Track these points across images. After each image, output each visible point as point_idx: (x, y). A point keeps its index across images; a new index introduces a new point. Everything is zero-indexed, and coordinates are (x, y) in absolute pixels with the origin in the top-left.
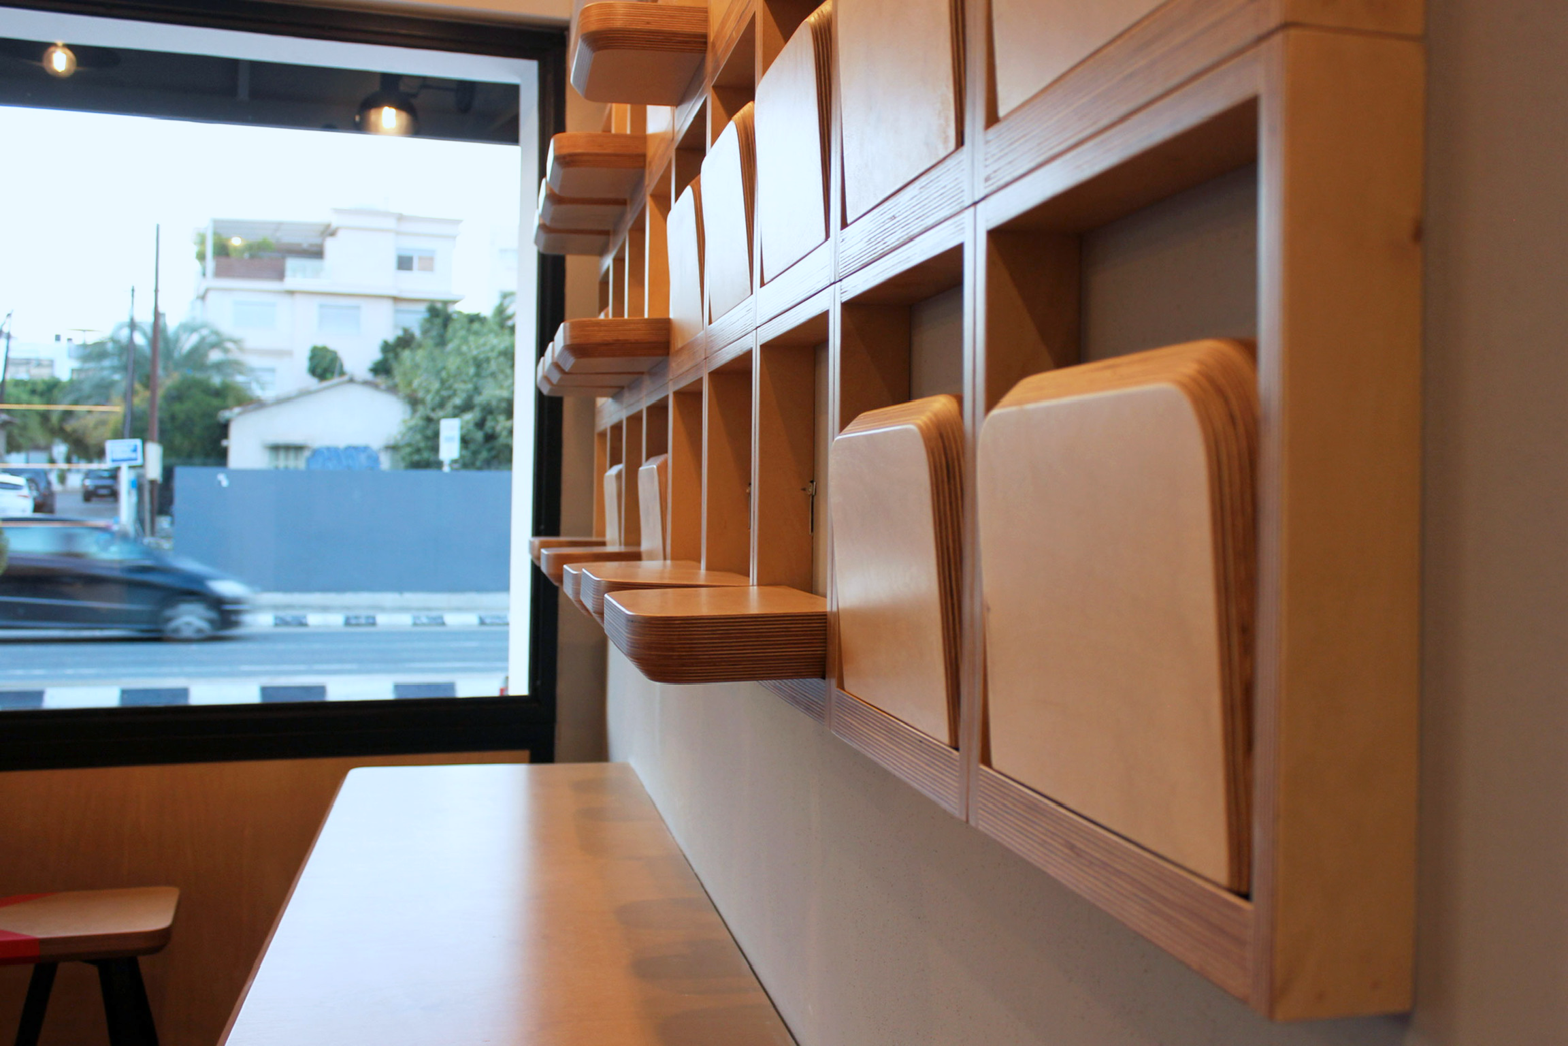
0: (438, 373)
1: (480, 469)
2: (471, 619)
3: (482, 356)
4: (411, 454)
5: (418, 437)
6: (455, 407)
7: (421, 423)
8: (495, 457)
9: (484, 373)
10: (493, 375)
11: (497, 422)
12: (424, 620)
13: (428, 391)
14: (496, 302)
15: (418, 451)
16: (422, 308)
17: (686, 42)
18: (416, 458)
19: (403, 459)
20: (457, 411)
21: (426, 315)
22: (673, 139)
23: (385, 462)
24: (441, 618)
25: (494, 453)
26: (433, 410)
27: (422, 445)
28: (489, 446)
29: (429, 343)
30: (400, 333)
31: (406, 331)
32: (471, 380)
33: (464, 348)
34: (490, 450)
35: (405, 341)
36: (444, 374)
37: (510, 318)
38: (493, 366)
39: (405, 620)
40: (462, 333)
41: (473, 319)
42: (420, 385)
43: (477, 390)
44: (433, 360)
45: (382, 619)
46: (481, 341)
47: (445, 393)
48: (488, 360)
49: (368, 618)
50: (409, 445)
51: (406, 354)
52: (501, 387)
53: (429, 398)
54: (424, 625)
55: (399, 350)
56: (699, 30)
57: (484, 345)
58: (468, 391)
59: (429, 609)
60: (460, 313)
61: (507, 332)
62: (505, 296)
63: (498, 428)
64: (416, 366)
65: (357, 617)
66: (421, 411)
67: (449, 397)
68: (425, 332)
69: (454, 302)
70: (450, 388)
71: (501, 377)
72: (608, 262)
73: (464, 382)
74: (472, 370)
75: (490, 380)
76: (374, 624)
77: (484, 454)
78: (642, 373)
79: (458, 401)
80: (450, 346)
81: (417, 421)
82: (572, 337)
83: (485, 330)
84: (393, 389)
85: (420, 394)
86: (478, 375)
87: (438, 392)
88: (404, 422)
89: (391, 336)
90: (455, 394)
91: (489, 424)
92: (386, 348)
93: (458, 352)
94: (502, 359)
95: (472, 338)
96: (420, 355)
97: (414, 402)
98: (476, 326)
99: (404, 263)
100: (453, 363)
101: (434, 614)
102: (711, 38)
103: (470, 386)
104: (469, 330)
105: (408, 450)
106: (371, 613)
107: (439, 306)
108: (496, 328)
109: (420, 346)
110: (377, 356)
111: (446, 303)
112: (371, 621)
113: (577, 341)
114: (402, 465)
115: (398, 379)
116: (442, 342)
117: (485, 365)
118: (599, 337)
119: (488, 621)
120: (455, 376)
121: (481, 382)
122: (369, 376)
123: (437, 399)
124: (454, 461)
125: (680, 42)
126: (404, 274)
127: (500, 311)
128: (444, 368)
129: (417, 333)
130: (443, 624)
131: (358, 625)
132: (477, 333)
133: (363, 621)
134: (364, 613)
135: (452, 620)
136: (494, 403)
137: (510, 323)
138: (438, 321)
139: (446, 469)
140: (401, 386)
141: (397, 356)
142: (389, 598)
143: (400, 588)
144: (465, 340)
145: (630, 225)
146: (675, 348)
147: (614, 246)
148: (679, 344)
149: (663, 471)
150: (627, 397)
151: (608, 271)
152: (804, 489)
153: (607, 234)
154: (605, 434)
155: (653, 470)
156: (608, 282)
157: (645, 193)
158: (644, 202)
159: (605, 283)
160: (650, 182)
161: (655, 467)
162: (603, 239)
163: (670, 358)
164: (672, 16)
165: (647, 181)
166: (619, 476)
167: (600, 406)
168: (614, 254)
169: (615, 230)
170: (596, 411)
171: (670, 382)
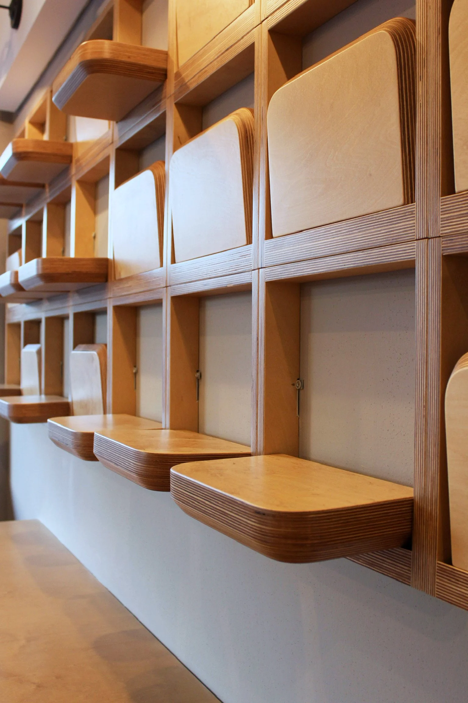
17: (153, 73)
22: (112, 143)
56: (161, 65)
72: (21, 222)
78: (69, 292)
82: (43, 269)
113: (48, 271)
118: (62, 269)
125: (149, 73)
145: (49, 200)
146: (117, 278)
147: (27, 213)
148: (123, 276)
149: (103, 356)
150: (46, 305)
151: (20, 228)
152: (293, 385)
153: (21, 206)
154: (18, 325)
155: (92, 355)
156: (20, 236)
157: (70, 180)
158: (67, 186)
159: (16, 235)
160: (78, 171)
161: (95, 353)
162: (16, 209)
163: (109, 284)
164: (144, 55)
165: (73, 170)
166: (39, 352)
167: (11, 308)
168: (27, 217)
169: (30, 204)
170: (7, 311)
171: (110, 298)
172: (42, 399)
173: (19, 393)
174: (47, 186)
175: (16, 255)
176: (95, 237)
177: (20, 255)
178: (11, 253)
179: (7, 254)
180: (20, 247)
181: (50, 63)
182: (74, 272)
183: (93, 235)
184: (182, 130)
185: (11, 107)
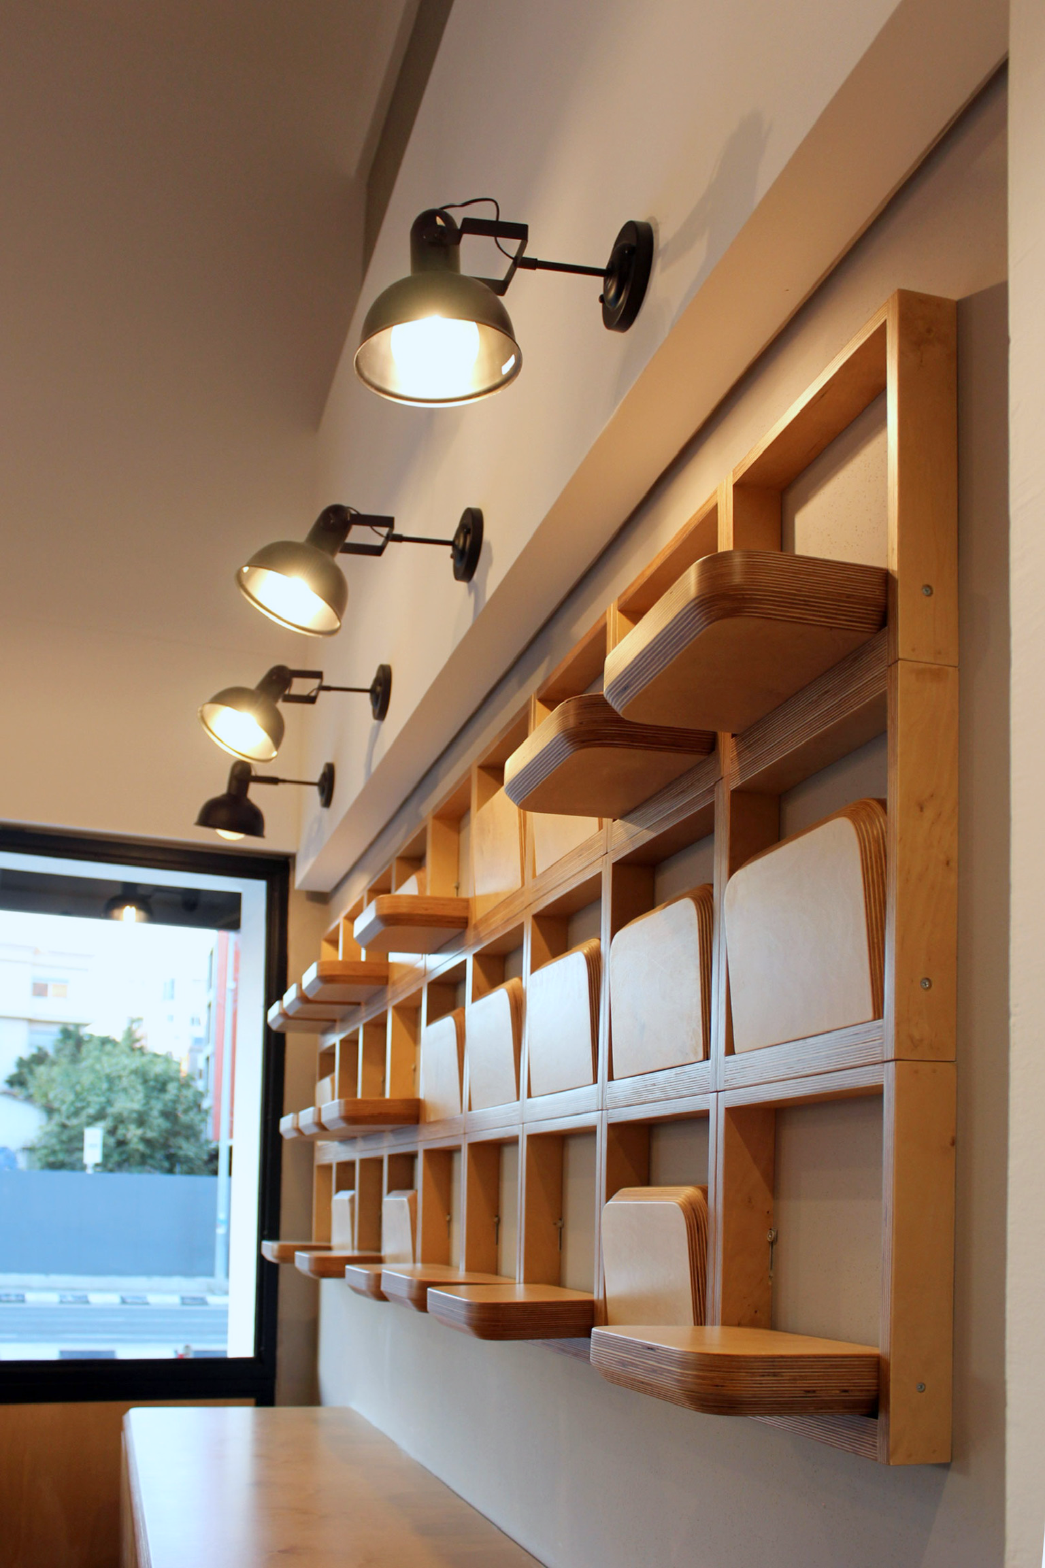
0: (73, 1087)
1: (111, 1171)
2: (113, 1299)
3: (114, 1074)
4: (46, 1156)
5: (54, 1141)
6: (89, 1117)
7: (56, 1129)
8: (125, 1161)
9: (116, 1088)
10: (125, 1090)
11: (127, 1130)
12: (70, 1299)
13: (63, 1102)
14: (125, 1027)
15: (54, 1152)
16: (56, 1029)
17: (452, 922)
18: (52, 1159)
19: (40, 1159)
20: (90, 1121)
21: (59, 1037)
22: (425, 975)
23: (22, 1161)
24: (86, 1297)
25: (124, 1157)
26: (68, 1118)
27: (58, 1147)
28: (120, 1149)
29: (64, 1061)
30: (34, 1051)
31: (40, 1049)
32: (103, 1094)
33: (98, 1067)
34: (121, 1154)
35: (40, 1058)
36: (78, 1088)
37: (138, 1041)
38: (125, 1082)
39: (52, 1298)
40: (96, 1053)
41: (105, 1041)
42: (56, 1097)
43: (109, 1102)
44: (68, 1075)
45: (31, 1297)
46: (114, 1061)
47: (79, 1105)
48: (120, 1077)
49: (17, 1296)
50: (45, 1147)
51: (41, 1070)
52: (132, 1100)
53: (64, 1108)
54: (70, 1302)
55: (35, 1067)
56: (463, 914)
57: (117, 1064)
58: (100, 1103)
59: (73, 1289)
60: (91, 1036)
61: (138, 1053)
62: (133, 1021)
63: (129, 1136)
64: (52, 1081)
65: (7, 1295)
66: (57, 1118)
67: (83, 1108)
68: (58, 1051)
69: (86, 1025)
70: (83, 1100)
71: (132, 1091)
73: (98, 1095)
74: (105, 1086)
75: (122, 1096)
76: (23, 1301)
77: (116, 1158)
78: (385, 1131)
79: (91, 1111)
80: (85, 1064)
81: (53, 1127)
83: (117, 1051)
84: (29, 1099)
85: (56, 1105)
86: (110, 1089)
87: (73, 1103)
88: (41, 1127)
89: (26, 1053)
90: (88, 1105)
91: (121, 1131)
92: (21, 1063)
93: (92, 1069)
94: (133, 1077)
95: (105, 1059)
96: (56, 1070)
97: (50, 1111)
98: (108, 1047)
99: (40, 990)
100: (87, 1079)
101: (79, 1294)
102: (473, 922)
103: (103, 1099)
104: (101, 1051)
105: (44, 1152)
106: (20, 1292)
107: (71, 1028)
108: (127, 1050)
109: (54, 1063)
110: (12, 1070)
111: (78, 1026)
112: (20, 1298)
113: (350, 1113)
114: (38, 1165)
115: (32, 1090)
116: (75, 1059)
117: (117, 1082)
119: (129, 1300)
120: (89, 1090)
121: (113, 1096)
122: (6, 1087)
123: (72, 1109)
124: (97, 1165)
125: (447, 922)
126: (40, 1001)
127: (130, 1034)
128: (78, 1083)
129: (51, 1051)
130: (87, 1302)
131: (9, 1301)
132: (109, 1054)
133: (13, 1298)
134: (13, 1292)
135: (96, 1299)
136: (125, 1114)
137: (138, 1045)
138: (71, 1043)
139: (90, 1171)
140: (37, 1097)
141: (31, 1072)
142: (36, 1279)
143: (46, 1271)
144: (98, 1059)
145: (365, 1021)
146: (427, 1121)
147: (342, 1031)
148: (432, 1119)
149: (413, 1202)
150: (360, 1144)
151: (334, 1046)
152: (555, 1224)
153: (334, 1021)
154: (329, 1167)
155: (403, 1201)
156: (334, 1055)
157: (386, 1004)
158: (384, 1009)
159: (329, 1054)
160: (394, 997)
161: (405, 1199)
162: (329, 1024)
163: (420, 1126)
164: (443, 905)
165: (389, 995)
166: (352, 1200)
167: (322, 1146)
168: (342, 1036)
169: (344, 1019)
170: (316, 1148)
171: (421, 1141)
172: (356, 1253)
173: (329, 1248)
174: (363, 1004)
175: (327, 1081)
176: (415, 1070)
177: (333, 1081)
178: (322, 1076)
179: (317, 1077)
180: (333, 1070)
181: (372, 845)
182: (380, 1114)
183: (413, 1067)
184: (482, 979)
185: (326, 887)
